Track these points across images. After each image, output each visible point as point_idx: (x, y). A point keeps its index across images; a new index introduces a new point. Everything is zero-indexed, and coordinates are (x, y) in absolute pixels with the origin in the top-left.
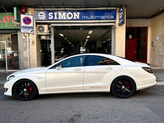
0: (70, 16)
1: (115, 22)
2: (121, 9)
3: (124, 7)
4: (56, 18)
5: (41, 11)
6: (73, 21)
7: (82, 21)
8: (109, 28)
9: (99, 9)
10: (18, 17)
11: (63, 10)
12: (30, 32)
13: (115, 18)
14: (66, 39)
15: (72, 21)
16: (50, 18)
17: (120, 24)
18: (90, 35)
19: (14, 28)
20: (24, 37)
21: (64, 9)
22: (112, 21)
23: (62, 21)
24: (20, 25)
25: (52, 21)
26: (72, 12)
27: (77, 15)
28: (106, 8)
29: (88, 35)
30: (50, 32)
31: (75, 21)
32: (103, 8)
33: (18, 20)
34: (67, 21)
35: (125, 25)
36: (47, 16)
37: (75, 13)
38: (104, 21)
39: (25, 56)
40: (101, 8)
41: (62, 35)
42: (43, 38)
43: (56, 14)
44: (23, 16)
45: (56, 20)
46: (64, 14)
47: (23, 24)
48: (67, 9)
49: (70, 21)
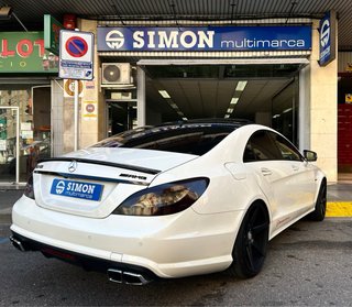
0: (188, 40)
1: (308, 57)
2: (327, 22)
3: (333, 16)
4: (151, 45)
5: (113, 27)
6: (197, 54)
7: (221, 54)
8: (293, 71)
9: (267, 21)
10: (55, 38)
11: (171, 26)
12: (83, 76)
13: (308, 47)
14: (174, 106)
15: (193, 54)
16: (135, 45)
17: (324, 62)
18: (241, 95)
19: (43, 71)
20: (66, 95)
21: (173, 22)
22: (300, 53)
23: (169, 54)
24: (57, 62)
25: (140, 54)
26: (195, 29)
27: (207, 38)
28: (284, 21)
29: (234, 93)
30: (135, 83)
31: (201, 54)
32: (275, 21)
33: (55, 50)
34: (181, 54)
35: (335, 62)
36: (129, 40)
37: (201, 33)
38: (279, 54)
39: (67, 145)
40: (271, 21)
41: (165, 94)
42: (116, 97)
43: (151, 34)
44: (66, 36)
45: (151, 50)
46: (174, 34)
47: (65, 55)
48: (180, 22)
49: (189, 54)
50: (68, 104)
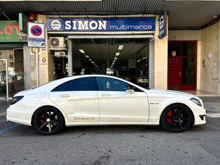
0: (94, 25)
1: (153, 34)
2: (162, 17)
3: (165, 13)
4: (75, 28)
5: (55, 18)
6: (98, 33)
7: (110, 33)
8: (146, 42)
9: (133, 16)
10: (25, 26)
11: (85, 18)
12: (40, 46)
13: (153, 29)
14: (87, 56)
15: (96, 33)
16: (66, 28)
17: (161, 37)
18: (120, 51)
19: (19, 41)
20: (31, 54)
21: (85, 16)
22: (149, 32)
23: (83, 33)
24: (27, 37)
25: (69, 33)
26: (96, 20)
27: (103, 25)
28: (141, 16)
29: (117, 51)
30: (67, 47)
31: (100, 33)
32: (137, 16)
33: (25, 31)
34: (90, 33)
35: (167, 37)
36: (64, 25)
37: (100, 22)
38: (139, 32)
39: (33, 79)
40: (135, 16)
41: (82, 51)
42: (57, 54)
43: (74, 22)
44: (30, 25)
45: (74, 31)
46: (86, 22)
47: (31, 35)
48: (89, 16)
49: (94, 33)
50: (33, 59)
